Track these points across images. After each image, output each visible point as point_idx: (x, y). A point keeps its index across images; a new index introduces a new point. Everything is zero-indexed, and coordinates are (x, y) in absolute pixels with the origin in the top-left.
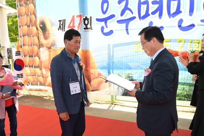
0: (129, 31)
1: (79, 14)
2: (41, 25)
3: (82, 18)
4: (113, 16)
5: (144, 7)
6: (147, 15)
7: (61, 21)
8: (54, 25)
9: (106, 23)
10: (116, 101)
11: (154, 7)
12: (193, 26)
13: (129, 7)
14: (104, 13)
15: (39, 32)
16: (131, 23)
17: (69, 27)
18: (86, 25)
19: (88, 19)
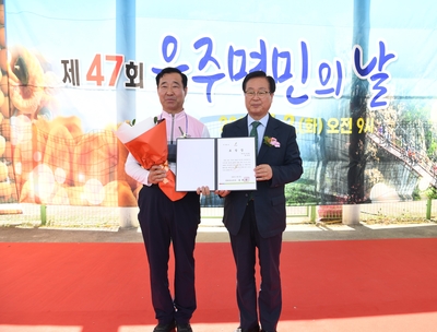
0: (212, 96)
1: (115, 55)
2: (18, 67)
4: (184, 68)
5: (237, 60)
6: (242, 74)
7: (67, 62)
8: (50, 69)
11: (253, 63)
12: (305, 97)
13: (213, 55)
14: (168, 60)
15: (10, 80)
16: (217, 84)
17: (89, 77)
18: (132, 78)
19: (135, 68)
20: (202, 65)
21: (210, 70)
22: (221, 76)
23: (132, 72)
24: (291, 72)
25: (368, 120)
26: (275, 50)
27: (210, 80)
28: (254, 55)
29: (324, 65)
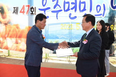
0: (58, 17)
1: (27, 5)
2: (1, 9)
3: (30, 7)
4: (49, 8)
5: (67, 5)
6: (68, 10)
7: (15, 8)
8: (10, 10)
9: (45, 11)
10: (48, 57)
11: (72, 6)
13: (58, 4)
14: (44, 6)
16: (60, 13)
17: (21, 12)
18: (32, 12)
19: (33, 8)
20: (55, 7)
21: (58, 8)
22: (61, 10)
23: (32, 10)
24: (86, 9)
25: (115, 26)
26: (80, 1)
27: (58, 12)
28: (72, 3)
29: (98, 6)
